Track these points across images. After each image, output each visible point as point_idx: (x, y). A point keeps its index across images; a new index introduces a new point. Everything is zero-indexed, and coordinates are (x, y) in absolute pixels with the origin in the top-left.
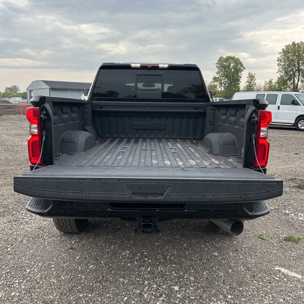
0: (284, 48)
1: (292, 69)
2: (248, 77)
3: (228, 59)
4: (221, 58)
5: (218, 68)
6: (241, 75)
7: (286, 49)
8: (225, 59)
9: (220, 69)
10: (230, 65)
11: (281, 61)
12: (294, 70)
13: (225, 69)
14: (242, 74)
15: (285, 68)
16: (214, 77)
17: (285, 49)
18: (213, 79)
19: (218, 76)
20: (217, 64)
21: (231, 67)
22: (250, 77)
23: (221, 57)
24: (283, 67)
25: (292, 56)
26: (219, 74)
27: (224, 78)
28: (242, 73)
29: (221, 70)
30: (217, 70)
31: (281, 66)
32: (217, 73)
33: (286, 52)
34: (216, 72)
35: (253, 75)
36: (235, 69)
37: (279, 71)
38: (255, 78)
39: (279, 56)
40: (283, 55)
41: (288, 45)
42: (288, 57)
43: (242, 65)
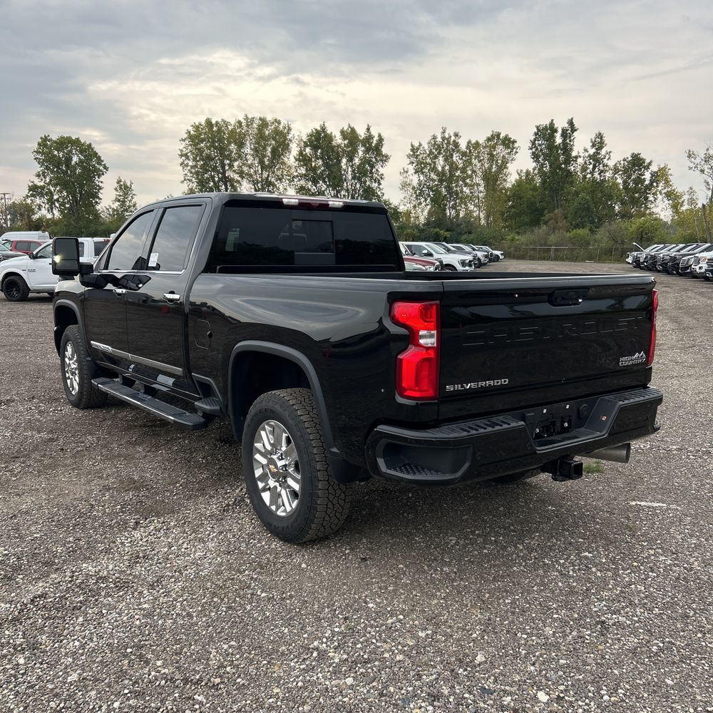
0: (191, 129)
1: (213, 177)
2: (116, 189)
3: (64, 143)
4: (45, 139)
5: (41, 163)
6: (100, 184)
7: (194, 132)
8: (55, 142)
9: (47, 166)
10: (71, 159)
11: (187, 158)
12: (216, 179)
13: (58, 168)
14: (102, 182)
15: (197, 173)
16: (31, 184)
17: (192, 132)
18: (30, 190)
19: (42, 184)
20: (37, 152)
21: (73, 163)
22: (121, 188)
23: (45, 136)
24: (193, 171)
25: (209, 148)
26: (45, 177)
27: (58, 189)
28: (101, 179)
29: (47, 168)
30: (38, 168)
31: (189, 168)
32: (38, 176)
33: (195, 138)
34: (35, 172)
35: (128, 184)
36: (84, 168)
37: (185, 180)
38: (134, 192)
39: (182, 146)
40: (191, 145)
41: (197, 124)
42: (200, 151)
43: (99, 161)
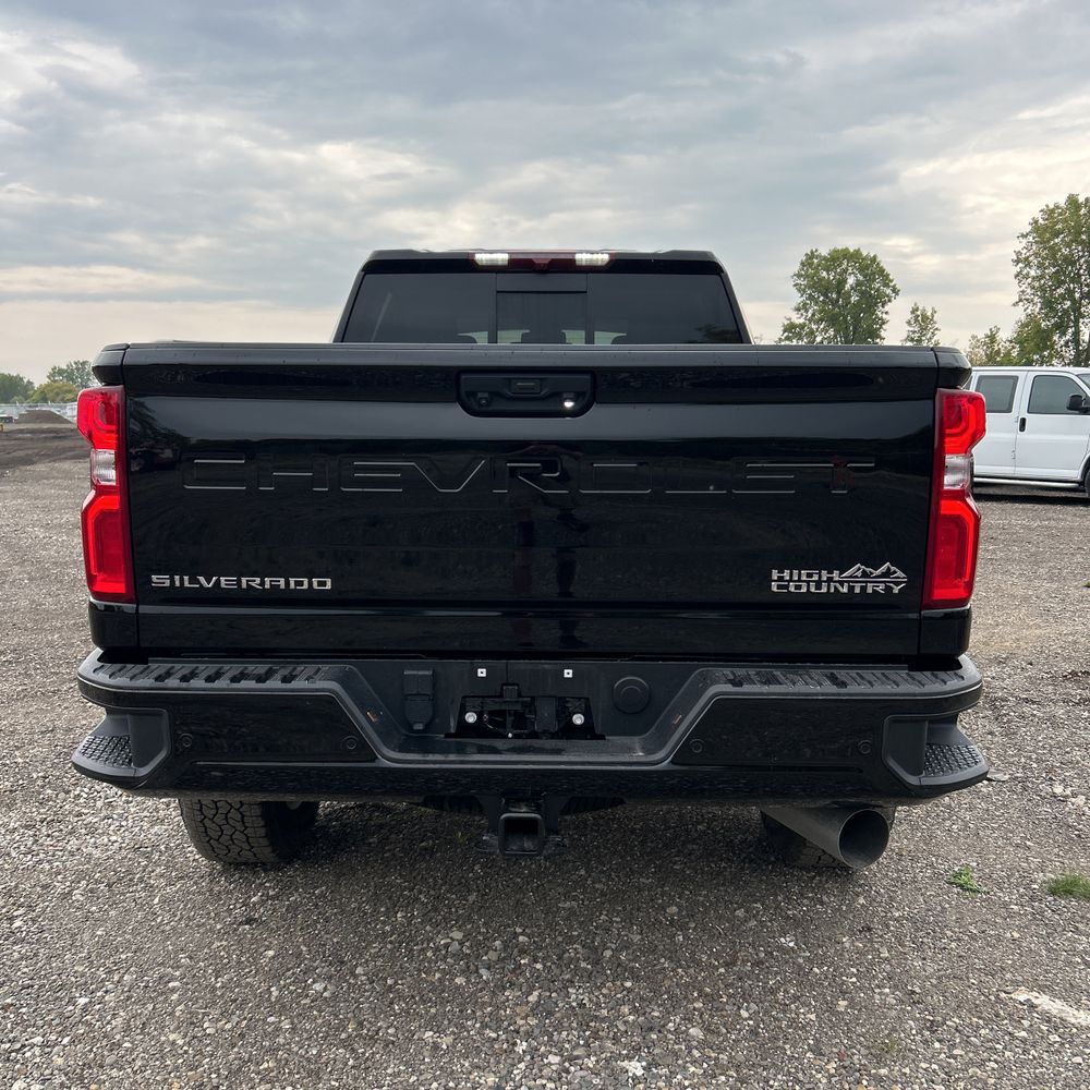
0: (1039, 216)
1: (1070, 293)
2: (909, 323)
3: (838, 258)
4: (811, 256)
5: (801, 291)
6: (884, 316)
7: (1044, 220)
8: (825, 258)
9: (810, 295)
10: (845, 281)
11: (1028, 264)
12: (1077, 295)
13: (826, 296)
14: (886, 313)
15: (1042, 289)
16: (786, 322)
17: (1041, 221)
18: (784, 332)
19: (802, 321)
20: (799, 276)
21: (847, 287)
22: (916, 320)
23: (812, 252)
24: (1037, 284)
25: (1068, 245)
26: (807, 311)
27: (822, 326)
28: (886, 308)
29: (811, 297)
30: (798, 299)
31: (1029, 280)
32: (798, 309)
33: (1044, 231)
34: (794, 305)
35: (929, 314)
36: (863, 294)
37: (1021, 300)
38: (936, 326)
39: (1020, 245)
40: (1036, 242)
41: (1051, 206)
42: (1053, 250)
43: (886, 280)
